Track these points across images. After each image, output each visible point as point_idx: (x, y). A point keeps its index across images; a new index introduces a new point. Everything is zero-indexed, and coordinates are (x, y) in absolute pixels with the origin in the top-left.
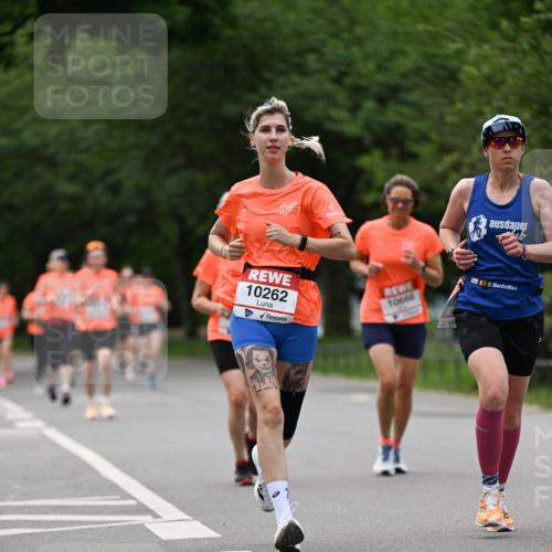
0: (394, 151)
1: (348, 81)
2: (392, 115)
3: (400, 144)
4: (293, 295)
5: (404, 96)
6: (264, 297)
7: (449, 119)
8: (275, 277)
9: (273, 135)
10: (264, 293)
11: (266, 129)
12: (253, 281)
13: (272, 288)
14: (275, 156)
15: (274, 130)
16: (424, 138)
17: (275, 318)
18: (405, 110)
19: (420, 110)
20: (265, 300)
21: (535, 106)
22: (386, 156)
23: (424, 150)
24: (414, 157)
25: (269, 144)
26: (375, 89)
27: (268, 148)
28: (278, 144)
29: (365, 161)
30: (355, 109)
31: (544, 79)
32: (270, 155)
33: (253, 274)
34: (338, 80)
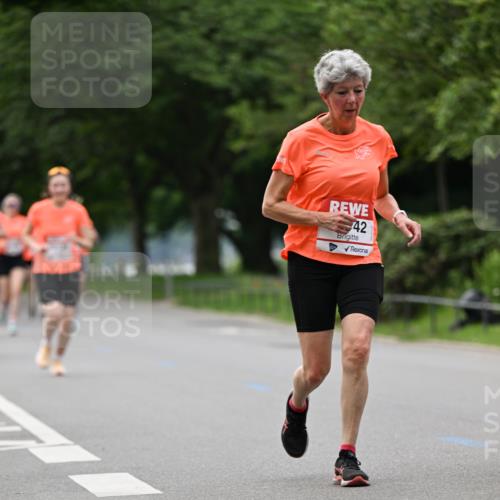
0: (260, 102)
1: (218, 37)
2: (258, 69)
3: (266, 95)
5: (270, 51)
16: (289, 90)
18: (271, 64)
19: (284, 64)
21: (393, 61)
22: (253, 107)
23: (288, 100)
24: (280, 107)
26: (243, 45)
29: (233, 111)
30: (222, 63)
31: (400, 35)
34: (208, 36)
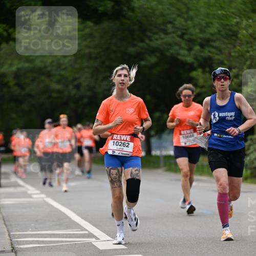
1: (186, 37)
2: (206, 53)
4: (132, 144)
5: (212, 43)
6: (120, 145)
7: (233, 54)
8: (124, 137)
9: (123, 78)
10: (119, 144)
11: (120, 76)
12: (115, 139)
13: (123, 142)
14: (123, 87)
15: (123, 76)
17: (125, 154)
18: (213, 50)
19: (220, 51)
20: (120, 147)
22: (204, 72)
25: (121, 82)
26: (199, 40)
27: (120, 83)
28: (124, 82)
29: (194, 74)
30: (190, 49)
32: (120, 87)
33: (115, 137)
34: (182, 37)
